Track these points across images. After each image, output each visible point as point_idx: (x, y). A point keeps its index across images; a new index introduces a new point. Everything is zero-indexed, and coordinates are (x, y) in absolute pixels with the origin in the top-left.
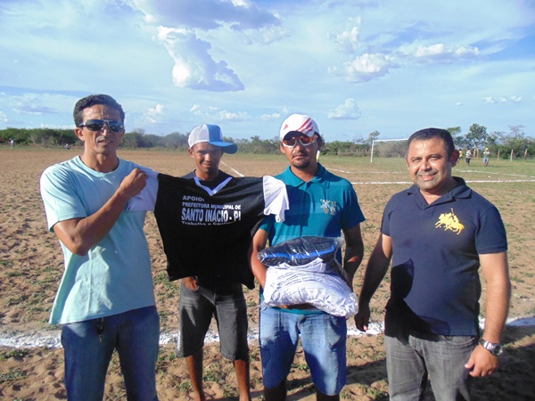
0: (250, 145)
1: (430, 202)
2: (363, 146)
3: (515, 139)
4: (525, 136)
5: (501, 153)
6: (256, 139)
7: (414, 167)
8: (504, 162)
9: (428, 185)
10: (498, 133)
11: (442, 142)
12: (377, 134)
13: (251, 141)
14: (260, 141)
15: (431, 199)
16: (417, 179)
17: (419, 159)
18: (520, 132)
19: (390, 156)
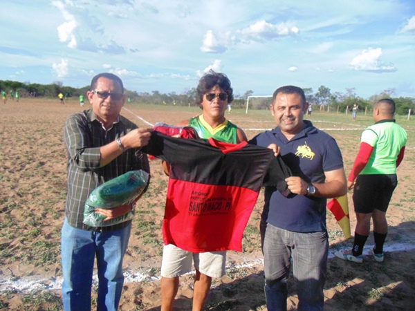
0: (151, 97)
1: (289, 139)
2: (240, 101)
3: (349, 97)
4: (356, 96)
5: (340, 108)
6: (156, 93)
7: (279, 114)
8: (342, 115)
9: (288, 127)
10: (338, 93)
11: (300, 97)
12: (251, 92)
13: (152, 94)
14: (159, 95)
15: (290, 137)
16: (281, 122)
17: (284, 108)
18: (353, 93)
19: (260, 109)
